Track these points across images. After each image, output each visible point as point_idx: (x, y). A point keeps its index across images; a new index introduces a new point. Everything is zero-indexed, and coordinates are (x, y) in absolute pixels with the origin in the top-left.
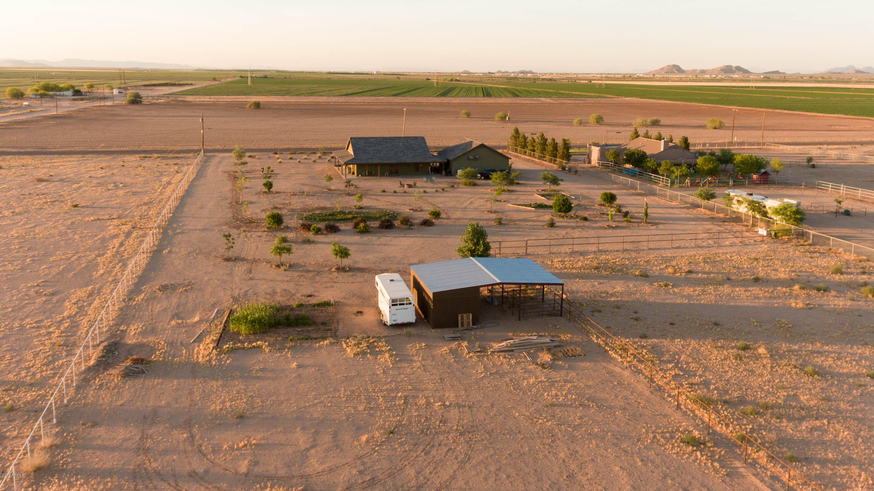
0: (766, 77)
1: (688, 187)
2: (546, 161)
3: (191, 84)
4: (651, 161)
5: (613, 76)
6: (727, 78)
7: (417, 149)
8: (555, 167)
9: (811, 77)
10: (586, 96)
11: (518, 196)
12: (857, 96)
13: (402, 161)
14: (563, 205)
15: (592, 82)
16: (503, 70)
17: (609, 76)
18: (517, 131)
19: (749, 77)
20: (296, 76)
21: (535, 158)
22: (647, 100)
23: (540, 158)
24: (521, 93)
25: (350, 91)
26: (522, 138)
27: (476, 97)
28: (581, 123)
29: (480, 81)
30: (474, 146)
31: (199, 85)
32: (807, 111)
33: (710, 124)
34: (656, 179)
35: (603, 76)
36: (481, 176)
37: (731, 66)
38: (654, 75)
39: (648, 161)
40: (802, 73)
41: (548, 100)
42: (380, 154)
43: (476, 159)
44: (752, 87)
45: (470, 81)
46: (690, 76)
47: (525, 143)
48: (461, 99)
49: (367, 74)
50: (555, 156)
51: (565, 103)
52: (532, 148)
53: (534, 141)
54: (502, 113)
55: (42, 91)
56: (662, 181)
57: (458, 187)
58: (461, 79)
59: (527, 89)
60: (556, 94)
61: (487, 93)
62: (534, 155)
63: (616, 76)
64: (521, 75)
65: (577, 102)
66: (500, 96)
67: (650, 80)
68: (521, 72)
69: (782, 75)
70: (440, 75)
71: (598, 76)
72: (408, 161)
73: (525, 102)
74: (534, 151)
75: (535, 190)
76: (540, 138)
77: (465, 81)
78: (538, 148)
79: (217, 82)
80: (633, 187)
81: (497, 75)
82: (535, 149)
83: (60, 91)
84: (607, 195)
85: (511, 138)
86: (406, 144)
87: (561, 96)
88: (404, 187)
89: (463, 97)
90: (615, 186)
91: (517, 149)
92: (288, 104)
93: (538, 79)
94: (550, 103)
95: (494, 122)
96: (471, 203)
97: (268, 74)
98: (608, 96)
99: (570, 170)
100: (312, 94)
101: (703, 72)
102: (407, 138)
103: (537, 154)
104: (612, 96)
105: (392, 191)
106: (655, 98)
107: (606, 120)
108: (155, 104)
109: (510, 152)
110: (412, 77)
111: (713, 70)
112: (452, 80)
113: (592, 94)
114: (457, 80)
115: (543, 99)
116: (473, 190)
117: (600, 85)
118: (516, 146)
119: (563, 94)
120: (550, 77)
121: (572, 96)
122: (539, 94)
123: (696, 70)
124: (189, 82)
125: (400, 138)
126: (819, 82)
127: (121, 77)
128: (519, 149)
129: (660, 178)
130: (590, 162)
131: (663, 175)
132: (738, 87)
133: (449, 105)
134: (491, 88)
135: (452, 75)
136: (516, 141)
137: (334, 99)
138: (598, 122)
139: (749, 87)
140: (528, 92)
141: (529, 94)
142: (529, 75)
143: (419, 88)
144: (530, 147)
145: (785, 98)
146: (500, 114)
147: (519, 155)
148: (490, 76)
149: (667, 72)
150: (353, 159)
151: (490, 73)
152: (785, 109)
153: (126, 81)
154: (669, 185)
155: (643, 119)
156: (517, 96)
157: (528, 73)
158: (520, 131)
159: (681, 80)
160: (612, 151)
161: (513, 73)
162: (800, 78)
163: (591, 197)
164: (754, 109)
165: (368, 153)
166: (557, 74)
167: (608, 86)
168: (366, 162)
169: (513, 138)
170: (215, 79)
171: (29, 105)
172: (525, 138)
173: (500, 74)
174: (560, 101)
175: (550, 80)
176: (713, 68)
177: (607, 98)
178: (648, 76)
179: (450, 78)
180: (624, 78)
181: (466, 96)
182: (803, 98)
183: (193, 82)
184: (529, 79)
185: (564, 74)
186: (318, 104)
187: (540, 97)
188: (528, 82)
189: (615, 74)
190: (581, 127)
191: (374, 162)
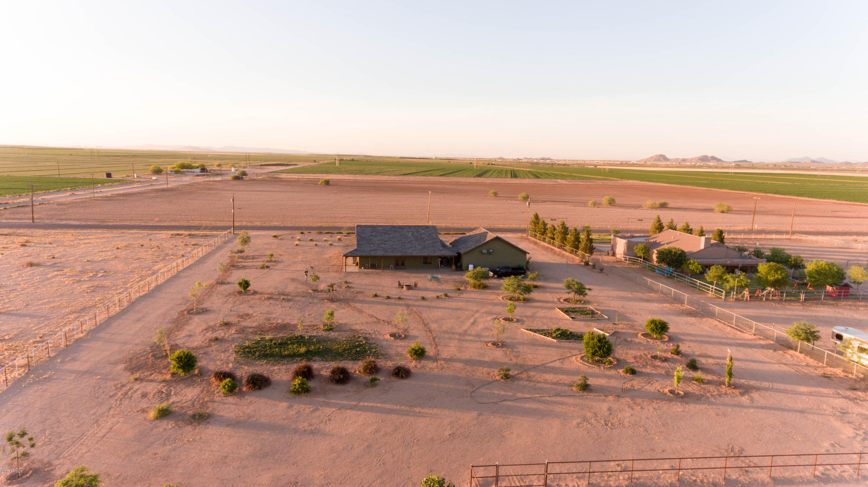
0: (737, 165)
1: (747, 300)
2: (566, 251)
3: (296, 165)
4: (694, 263)
5: (613, 162)
6: (705, 165)
7: (426, 240)
8: (577, 259)
9: (775, 165)
10: (594, 179)
11: (535, 310)
12: (833, 182)
13: (408, 254)
14: (600, 348)
15: (598, 167)
16: (529, 157)
17: (610, 162)
18: (537, 217)
19: (722, 164)
20: (376, 159)
21: (555, 246)
22: (647, 183)
23: (560, 247)
24: (541, 175)
25: (408, 172)
26: (542, 224)
27: (505, 178)
28: (595, 204)
29: (511, 165)
30: (488, 239)
31: (301, 165)
32: (797, 196)
33: (718, 208)
34: (703, 288)
35: (605, 162)
36: (494, 274)
37: (707, 156)
38: (645, 162)
39: (690, 264)
40: (766, 162)
41: (563, 182)
42: (385, 244)
43: (489, 253)
44: (731, 173)
45: (503, 165)
46: (674, 164)
47: (545, 229)
48: (492, 179)
49: (428, 159)
50: (577, 248)
51: (578, 185)
52: (552, 236)
53: (555, 229)
54: (524, 193)
55: (176, 169)
56: (712, 291)
57: (465, 291)
58: (496, 163)
59: (546, 172)
60: (570, 176)
61: (514, 175)
62: (554, 242)
63: (616, 163)
64: (541, 161)
65: (588, 183)
66: (524, 178)
67: (642, 166)
68: (542, 159)
69: (749, 163)
70: (478, 160)
71: (601, 162)
72: (414, 254)
73: (544, 183)
74: (554, 239)
75: (556, 300)
76: (560, 227)
77: (498, 165)
78: (558, 237)
79: (316, 163)
80: (678, 300)
81: (523, 161)
82: (555, 237)
83: (192, 169)
84: (655, 324)
85: (531, 224)
86: (416, 234)
87: (574, 178)
88: (403, 288)
89: (494, 177)
90: (652, 295)
91: (536, 235)
92: (356, 181)
93: (555, 164)
94: (565, 184)
95: (518, 202)
96: (473, 323)
97: (354, 158)
98: (613, 179)
99: (594, 267)
100: (377, 173)
101: (684, 160)
102: (417, 228)
103: (557, 242)
104: (616, 179)
105: (386, 296)
106: (653, 181)
107: (618, 201)
108: (254, 180)
109: (529, 237)
110: (459, 161)
111: (692, 159)
112: (489, 164)
113: (600, 177)
114: (492, 164)
115: (559, 181)
116: (481, 296)
117: (604, 169)
118: (536, 231)
119: (575, 176)
120: (564, 163)
121: (583, 178)
122: (556, 176)
123: (679, 159)
124: (294, 163)
125: (410, 227)
126: (783, 169)
127: (246, 158)
128: (538, 235)
129: (709, 287)
130: (614, 254)
131: (712, 283)
132: (719, 173)
133: (482, 184)
134: (518, 171)
135: (490, 160)
136: (535, 226)
137: (393, 178)
138: (610, 204)
139: (728, 173)
140: (547, 174)
141: (548, 176)
142: (548, 161)
143: (462, 170)
144: (549, 235)
145: (768, 183)
146: (523, 194)
147: (538, 241)
148: (518, 162)
149: (655, 160)
150: (356, 250)
151: (518, 159)
152: (775, 193)
153: (251, 162)
154: (723, 297)
155: (653, 202)
156: (538, 177)
157: (547, 159)
158: (540, 216)
159: (668, 166)
160: (641, 246)
161: (536, 159)
162: (767, 166)
163: (628, 315)
164: (746, 193)
165: (373, 244)
166: (569, 160)
167: (611, 171)
168: (368, 254)
169: (533, 224)
170: (315, 161)
171: (156, 180)
172: (545, 224)
173: (526, 160)
174: (574, 183)
175: (564, 165)
176: (692, 157)
177: (612, 180)
178: (641, 163)
179: (488, 162)
180: (622, 164)
181: (498, 177)
182: (783, 183)
183: (297, 163)
184: (548, 164)
185: (574, 161)
186: (378, 182)
187: (557, 179)
188: (547, 166)
189: (614, 161)
190: (596, 209)
191: (376, 255)
